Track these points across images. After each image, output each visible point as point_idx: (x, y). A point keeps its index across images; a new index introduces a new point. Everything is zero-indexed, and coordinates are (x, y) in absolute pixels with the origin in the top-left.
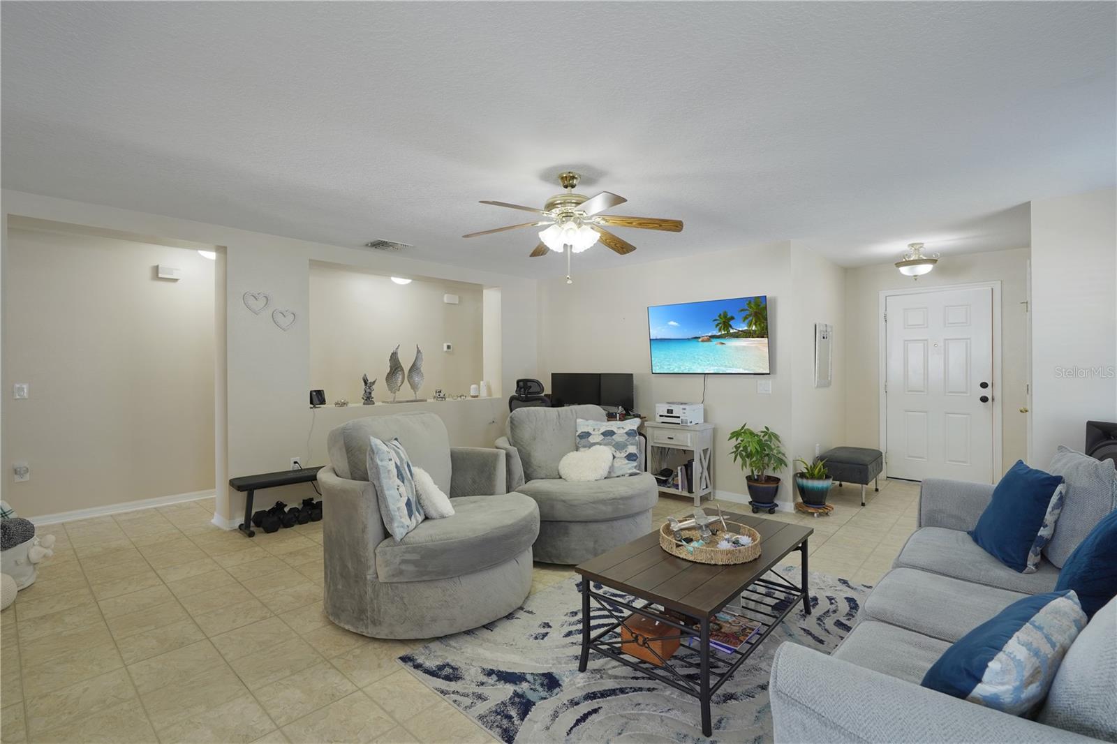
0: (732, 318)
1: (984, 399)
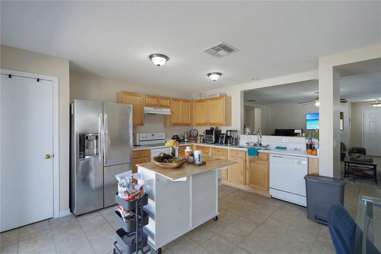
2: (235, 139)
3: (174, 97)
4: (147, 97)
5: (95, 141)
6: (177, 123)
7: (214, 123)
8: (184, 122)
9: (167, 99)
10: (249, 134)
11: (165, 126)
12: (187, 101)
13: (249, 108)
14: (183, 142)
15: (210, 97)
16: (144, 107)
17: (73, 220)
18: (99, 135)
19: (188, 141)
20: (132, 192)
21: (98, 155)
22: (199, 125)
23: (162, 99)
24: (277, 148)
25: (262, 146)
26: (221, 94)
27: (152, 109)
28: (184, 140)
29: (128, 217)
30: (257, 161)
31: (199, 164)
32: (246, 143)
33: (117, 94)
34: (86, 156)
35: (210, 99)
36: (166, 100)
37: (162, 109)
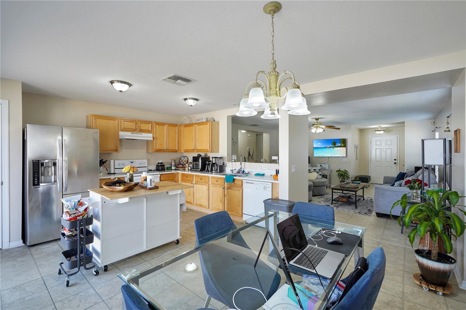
0: (336, 142)
1: (395, 163)
2: (219, 166)
3: (157, 121)
4: (123, 121)
5: (53, 168)
6: (161, 149)
7: (200, 149)
8: (170, 148)
9: (149, 123)
10: (235, 161)
11: (147, 152)
12: (175, 125)
13: (258, 133)
14: (170, 170)
15: (197, 122)
16: (120, 132)
17: (25, 250)
18: (57, 161)
19: (175, 169)
20: (74, 213)
21: (56, 182)
22: (186, 151)
23: (141, 123)
24: (257, 175)
25: (245, 173)
26: (207, 119)
27: (129, 133)
28: (171, 168)
29: (70, 236)
30: (233, 188)
31: (150, 188)
32: (231, 171)
33: (87, 117)
34: (41, 183)
35: (198, 123)
36: (147, 124)
37: (142, 134)
